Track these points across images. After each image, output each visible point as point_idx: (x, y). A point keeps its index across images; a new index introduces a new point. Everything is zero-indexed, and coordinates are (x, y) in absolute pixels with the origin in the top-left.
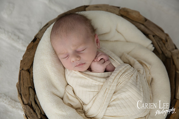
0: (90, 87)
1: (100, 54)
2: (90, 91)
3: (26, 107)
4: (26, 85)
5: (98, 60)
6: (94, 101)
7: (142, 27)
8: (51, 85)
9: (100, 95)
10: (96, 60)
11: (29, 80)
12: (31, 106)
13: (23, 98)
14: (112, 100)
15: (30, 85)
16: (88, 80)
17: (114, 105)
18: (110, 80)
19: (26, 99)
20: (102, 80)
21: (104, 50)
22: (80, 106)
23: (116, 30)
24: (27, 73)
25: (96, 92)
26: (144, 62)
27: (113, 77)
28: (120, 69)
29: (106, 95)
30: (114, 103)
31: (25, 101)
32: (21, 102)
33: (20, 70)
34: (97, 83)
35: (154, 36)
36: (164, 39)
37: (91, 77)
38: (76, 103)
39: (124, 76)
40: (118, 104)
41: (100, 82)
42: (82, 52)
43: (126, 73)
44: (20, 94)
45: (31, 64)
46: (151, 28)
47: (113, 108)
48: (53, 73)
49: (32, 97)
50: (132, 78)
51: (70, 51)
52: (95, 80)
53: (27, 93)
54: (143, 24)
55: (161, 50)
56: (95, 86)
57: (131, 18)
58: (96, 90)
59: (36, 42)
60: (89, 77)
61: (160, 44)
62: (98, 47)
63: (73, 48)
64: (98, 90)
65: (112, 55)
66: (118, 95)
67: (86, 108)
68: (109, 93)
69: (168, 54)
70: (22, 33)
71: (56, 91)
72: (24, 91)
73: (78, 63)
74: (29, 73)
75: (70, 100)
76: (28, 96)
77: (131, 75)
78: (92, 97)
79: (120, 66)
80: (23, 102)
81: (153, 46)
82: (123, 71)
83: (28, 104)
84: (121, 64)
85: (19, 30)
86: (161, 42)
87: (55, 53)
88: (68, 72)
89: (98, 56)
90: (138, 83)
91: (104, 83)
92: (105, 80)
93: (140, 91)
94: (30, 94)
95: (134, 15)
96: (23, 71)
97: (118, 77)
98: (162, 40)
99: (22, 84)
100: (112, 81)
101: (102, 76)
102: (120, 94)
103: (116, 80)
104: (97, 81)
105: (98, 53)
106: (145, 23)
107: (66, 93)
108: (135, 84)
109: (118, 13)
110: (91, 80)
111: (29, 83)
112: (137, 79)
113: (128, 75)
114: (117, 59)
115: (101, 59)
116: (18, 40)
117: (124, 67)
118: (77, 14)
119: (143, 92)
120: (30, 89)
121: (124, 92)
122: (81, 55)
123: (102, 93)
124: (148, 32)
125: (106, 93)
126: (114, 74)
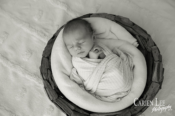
0: (88, 68)
1: (96, 46)
2: (87, 72)
3: (45, 82)
4: (45, 67)
5: (94, 50)
6: (90, 78)
7: (131, 29)
8: (62, 67)
9: (94, 74)
10: (92, 50)
11: (48, 64)
12: (48, 81)
13: (44, 76)
14: (102, 78)
15: (48, 68)
16: (86, 64)
17: (103, 81)
18: (101, 64)
19: (45, 76)
20: (96, 64)
21: (100, 44)
22: (81, 82)
23: (110, 31)
24: (47, 59)
25: (91, 72)
26: (128, 54)
27: (103, 62)
28: (109, 57)
29: (98, 74)
30: (104, 80)
31: (44, 77)
32: (42, 78)
33: (43, 57)
34: (92, 66)
35: (139, 36)
36: (146, 38)
37: (88, 61)
38: (78, 80)
39: (111, 61)
40: (106, 80)
41: (94, 65)
42: (82, 44)
43: (113, 60)
44: (42, 73)
45: (50, 53)
46: (137, 30)
47: (103, 83)
48: (63, 59)
49: (49, 75)
50: (116, 63)
51: (74, 43)
52: (90, 64)
53: (46, 72)
54: (131, 28)
55: (144, 46)
56: (91, 68)
57: (122, 23)
58: (91, 71)
59: (54, 39)
60: (87, 62)
61: (144, 42)
62: (95, 42)
63: (76, 42)
64: (93, 71)
65: (105, 48)
66: (106, 74)
67: (85, 83)
68: (100, 72)
69: (149, 49)
70: (47, 32)
71: (65, 71)
72: (45, 71)
73: (80, 51)
74: (48, 60)
75: (74, 78)
76: (46, 74)
77: (116, 61)
78: (88, 75)
79: (109, 55)
80: (43, 79)
81: (138, 43)
82: (110, 58)
83: (47, 80)
84: (110, 54)
85: (45, 29)
86: (144, 41)
87: (66, 45)
88: (73, 58)
89: (94, 47)
90: (120, 67)
91: (97, 66)
92: (98, 64)
93: (121, 72)
94: (48, 74)
95: (125, 21)
96: (44, 58)
97: (107, 62)
98: (145, 39)
99: (43, 67)
100: (102, 65)
101: (96, 61)
102: (107, 74)
103: (105, 64)
104: (92, 64)
105: (94, 46)
106: (133, 27)
107: (72, 73)
108: (118, 67)
109: (113, 19)
110: (88, 64)
111: (48, 66)
112: (120, 64)
113: (114, 61)
114: (108, 51)
115: (96, 50)
116: (44, 36)
117: (111, 56)
118: (81, 20)
119: (124, 72)
120: (49, 70)
121: (110, 72)
122: (81, 46)
123: (95, 72)
124: (135, 33)
125: (98, 73)
126: (104, 60)
